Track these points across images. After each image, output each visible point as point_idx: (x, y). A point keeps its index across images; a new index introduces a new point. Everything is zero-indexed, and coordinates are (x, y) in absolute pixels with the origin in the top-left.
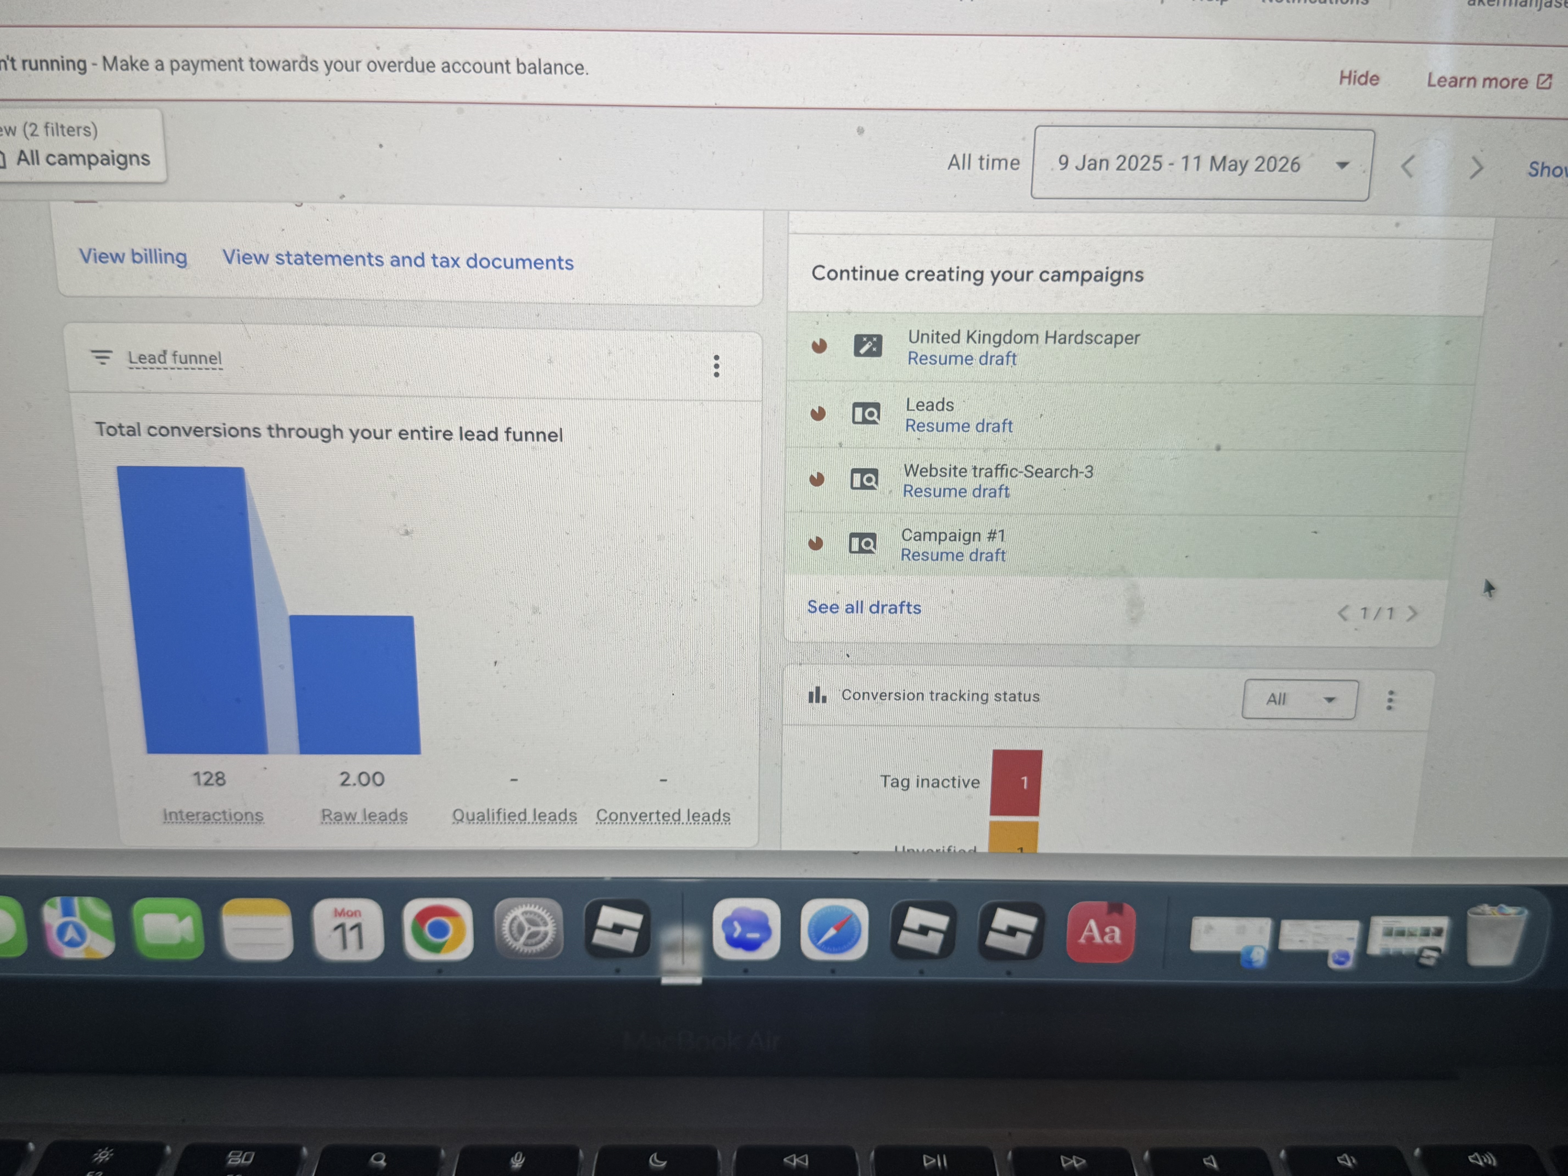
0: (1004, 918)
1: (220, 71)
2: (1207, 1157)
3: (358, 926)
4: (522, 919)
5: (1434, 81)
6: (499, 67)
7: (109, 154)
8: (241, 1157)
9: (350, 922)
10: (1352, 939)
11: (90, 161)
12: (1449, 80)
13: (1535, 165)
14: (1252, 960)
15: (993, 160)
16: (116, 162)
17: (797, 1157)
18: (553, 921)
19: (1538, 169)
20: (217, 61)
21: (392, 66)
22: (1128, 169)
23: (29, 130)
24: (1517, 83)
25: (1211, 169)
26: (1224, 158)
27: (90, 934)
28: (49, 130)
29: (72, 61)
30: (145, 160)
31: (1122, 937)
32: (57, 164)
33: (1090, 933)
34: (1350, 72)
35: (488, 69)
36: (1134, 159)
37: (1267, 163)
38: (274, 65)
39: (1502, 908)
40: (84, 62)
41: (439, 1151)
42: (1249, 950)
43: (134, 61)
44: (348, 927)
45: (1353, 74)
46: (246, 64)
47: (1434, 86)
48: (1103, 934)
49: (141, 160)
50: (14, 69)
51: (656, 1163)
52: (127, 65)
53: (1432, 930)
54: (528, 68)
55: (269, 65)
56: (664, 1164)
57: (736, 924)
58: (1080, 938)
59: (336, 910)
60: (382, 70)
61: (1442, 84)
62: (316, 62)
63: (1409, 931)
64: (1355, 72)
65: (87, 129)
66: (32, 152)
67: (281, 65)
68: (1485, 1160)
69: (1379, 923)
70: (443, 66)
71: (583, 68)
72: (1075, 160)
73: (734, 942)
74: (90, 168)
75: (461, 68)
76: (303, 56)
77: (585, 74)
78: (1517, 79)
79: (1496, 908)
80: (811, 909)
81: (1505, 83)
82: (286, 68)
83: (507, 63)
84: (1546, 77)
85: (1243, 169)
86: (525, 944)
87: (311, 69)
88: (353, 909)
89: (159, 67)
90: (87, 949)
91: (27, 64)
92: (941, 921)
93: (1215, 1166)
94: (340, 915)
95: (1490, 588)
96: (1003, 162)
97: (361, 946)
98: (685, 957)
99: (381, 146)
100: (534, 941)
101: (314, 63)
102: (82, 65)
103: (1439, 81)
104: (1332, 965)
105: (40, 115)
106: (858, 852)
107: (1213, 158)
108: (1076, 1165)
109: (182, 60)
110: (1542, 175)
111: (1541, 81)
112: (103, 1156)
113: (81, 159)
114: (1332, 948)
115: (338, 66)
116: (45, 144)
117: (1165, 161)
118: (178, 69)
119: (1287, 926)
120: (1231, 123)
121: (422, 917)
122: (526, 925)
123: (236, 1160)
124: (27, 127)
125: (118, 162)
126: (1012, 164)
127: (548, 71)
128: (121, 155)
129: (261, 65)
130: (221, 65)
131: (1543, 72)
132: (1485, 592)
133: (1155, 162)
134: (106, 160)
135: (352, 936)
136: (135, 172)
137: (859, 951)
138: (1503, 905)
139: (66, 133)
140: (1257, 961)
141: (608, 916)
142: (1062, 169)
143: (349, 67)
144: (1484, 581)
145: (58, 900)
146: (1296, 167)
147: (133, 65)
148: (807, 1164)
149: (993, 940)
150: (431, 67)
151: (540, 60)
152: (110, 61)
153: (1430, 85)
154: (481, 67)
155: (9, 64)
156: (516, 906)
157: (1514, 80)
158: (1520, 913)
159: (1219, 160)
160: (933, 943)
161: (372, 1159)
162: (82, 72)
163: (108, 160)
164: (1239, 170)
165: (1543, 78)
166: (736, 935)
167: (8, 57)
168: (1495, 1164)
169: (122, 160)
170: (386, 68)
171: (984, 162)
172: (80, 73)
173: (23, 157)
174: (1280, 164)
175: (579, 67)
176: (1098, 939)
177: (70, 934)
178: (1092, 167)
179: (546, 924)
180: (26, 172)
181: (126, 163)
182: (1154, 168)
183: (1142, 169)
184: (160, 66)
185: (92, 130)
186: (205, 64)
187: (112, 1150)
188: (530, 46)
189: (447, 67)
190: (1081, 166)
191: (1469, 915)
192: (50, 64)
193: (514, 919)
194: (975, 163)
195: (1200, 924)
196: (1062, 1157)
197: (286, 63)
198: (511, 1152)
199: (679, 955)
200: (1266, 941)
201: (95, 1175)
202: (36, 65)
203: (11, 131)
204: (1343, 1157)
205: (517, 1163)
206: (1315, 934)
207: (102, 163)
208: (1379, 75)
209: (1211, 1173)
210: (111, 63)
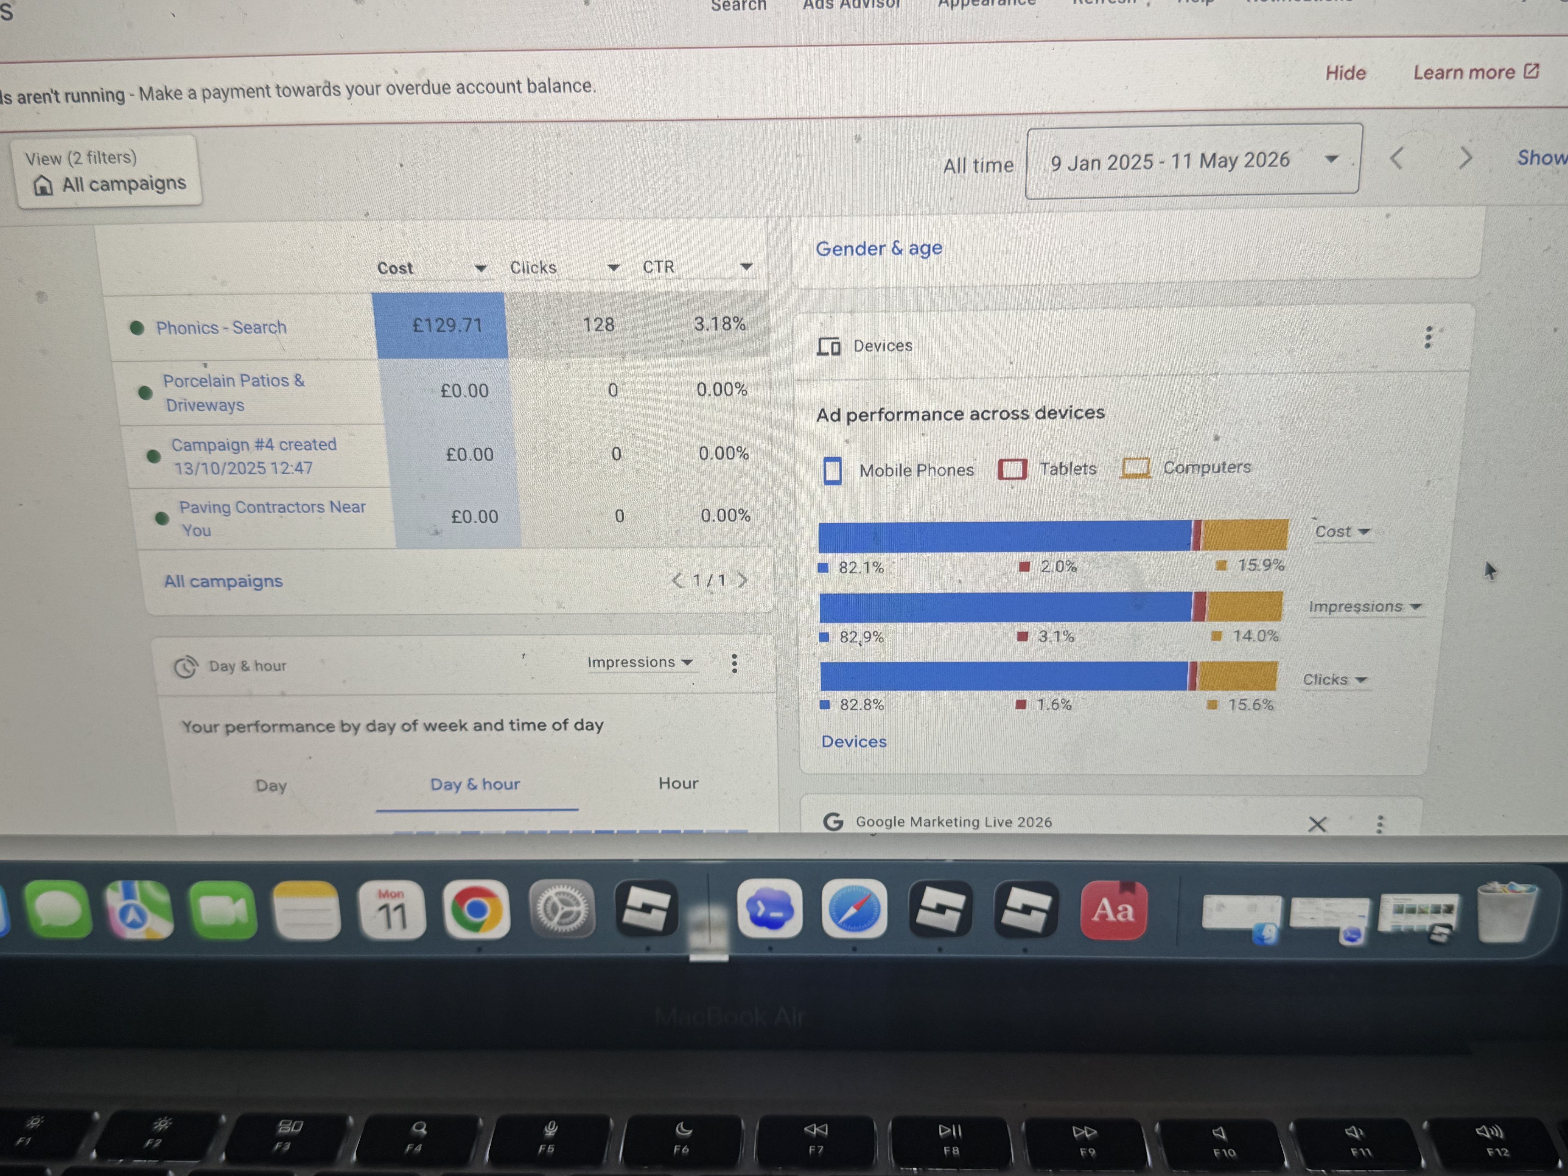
0: (1018, 897)
1: (248, 98)
2: (1216, 1128)
3: (401, 906)
5: (1421, 73)
6: (511, 87)
7: (148, 179)
8: (291, 1126)
9: (393, 903)
10: (1364, 916)
11: (130, 186)
12: (1435, 73)
13: (1524, 154)
14: (1263, 937)
15: (988, 163)
16: (155, 188)
17: (817, 1127)
18: (585, 901)
19: (1527, 158)
20: (246, 89)
21: (409, 88)
22: (1119, 169)
23: (73, 158)
24: (1504, 73)
25: (1201, 166)
26: (1214, 155)
28: (92, 158)
29: (111, 92)
30: (181, 184)
31: (1135, 915)
32: (100, 190)
33: (1104, 912)
34: (1337, 67)
35: (501, 90)
36: (1125, 159)
37: (1257, 159)
38: (299, 91)
39: (1512, 885)
40: (122, 93)
41: (477, 1121)
42: (1261, 928)
43: (168, 91)
44: (392, 907)
45: (1340, 69)
46: (273, 91)
47: (1421, 78)
48: (1116, 912)
49: (178, 184)
50: (58, 101)
51: (683, 1131)
52: (162, 95)
53: (1443, 908)
54: (538, 87)
55: (295, 92)
56: (690, 1132)
57: (760, 903)
58: (1093, 916)
59: (380, 892)
60: (401, 92)
61: (1429, 76)
62: (339, 87)
63: (1419, 908)
64: (1342, 67)
65: (127, 156)
66: (76, 179)
67: (306, 90)
68: (1493, 1133)
69: (1389, 901)
70: (458, 87)
71: (590, 86)
72: (1068, 161)
73: (758, 921)
74: (130, 193)
75: (475, 89)
76: (326, 81)
77: (592, 91)
78: (1504, 69)
79: (1507, 886)
80: (832, 889)
81: (1492, 74)
82: (311, 93)
83: (519, 83)
84: (1533, 66)
85: (1233, 165)
86: (560, 924)
87: (334, 94)
89: (192, 96)
90: (148, 930)
91: (70, 97)
92: (958, 900)
93: (1224, 1137)
94: (384, 896)
95: (1491, 570)
96: (997, 165)
97: (404, 926)
98: (712, 935)
99: (402, 165)
101: (336, 88)
102: (120, 96)
103: (1426, 74)
104: (1344, 942)
105: (83, 144)
106: (876, 834)
107: (1203, 155)
108: (1087, 1136)
109: (213, 88)
110: (1531, 163)
111: (1528, 71)
112: (161, 1125)
113: (122, 184)
115: (360, 90)
116: (89, 172)
117: (1156, 160)
118: (210, 97)
119: (1298, 904)
120: (1219, 120)
121: (461, 897)
122: (560, 905)
123: (286, 1128)
124: (71, 156)
125: (157, 187)
126: (1006, 166)
127: (557, 89)
128: (159, 180)
129: (287, 92)
130: (249, 92)
131: (1529, 62)
132: (1486, 574)
133: (1146, 160)
134: (145, 185)
135: (396, 916)
136: (172, 196)
137: (878, 929)
138: (1513, 883)
139: (107, 161)
140: (1268, 939)
141: (638, 896)
142: (1055, 170)
143: (370, 91)
144: (1485, 564)
145: (119, 884)
146: (1285, 162)
147: (168, 94)
148: (826, 1133)
149: (1009, 918)
150: (447, 89)
151: (549, 79)
152: (146, 91)
153: (1416, 78)
154: (493, 88)
155: (53, 96)
156: (550, 887)
157: (1501, 71)
158: (1531, 890)
159: (1209, 157)
160: (950, 921)
161: (414, 1128)
162: (121, 102)
163: (147, 184)
164: (1229, 166)
165: (1529, 68)
166: (760, 914)
167: (52, 90)
168: (1502, 1136)
169: (160, 184)
170: (404, 91)
171: (978, 166)
172: (119, 104)
173: (68, 184)
174: (1270, 160)
175: (587, 85)
176: (1111, 917)
177: (132, 916)
178: (1084, 167)
179: (578, 904)
180: (70, 198)
181: (163, 187)
182: (1145, 167)
183: (1133, 168)
184: (193, 94)
185: (132, 158)
186: (235, 91)
187: (170, 1119)
188: (539, 66)
189: (462, 89)
190: (1073, 167)
191: (1479, 891)
192: (91, 96)
193: (548, 899)
194: (970, 167)
195: (1211, 902)
196: (1074, 1128)
197: (310, 89)
198: (545, 1121)
199: (706, 934)
200: (1276, 918)
201: (154, 1143)
202: (79, 97)
203: (56, 160)
204: (1350, 1129)
205: (550, 1131)
206: (1325, 912)
207: (141, 188)
208: (1366, 70)
209: (1220, 1144)
210: (147, 94)
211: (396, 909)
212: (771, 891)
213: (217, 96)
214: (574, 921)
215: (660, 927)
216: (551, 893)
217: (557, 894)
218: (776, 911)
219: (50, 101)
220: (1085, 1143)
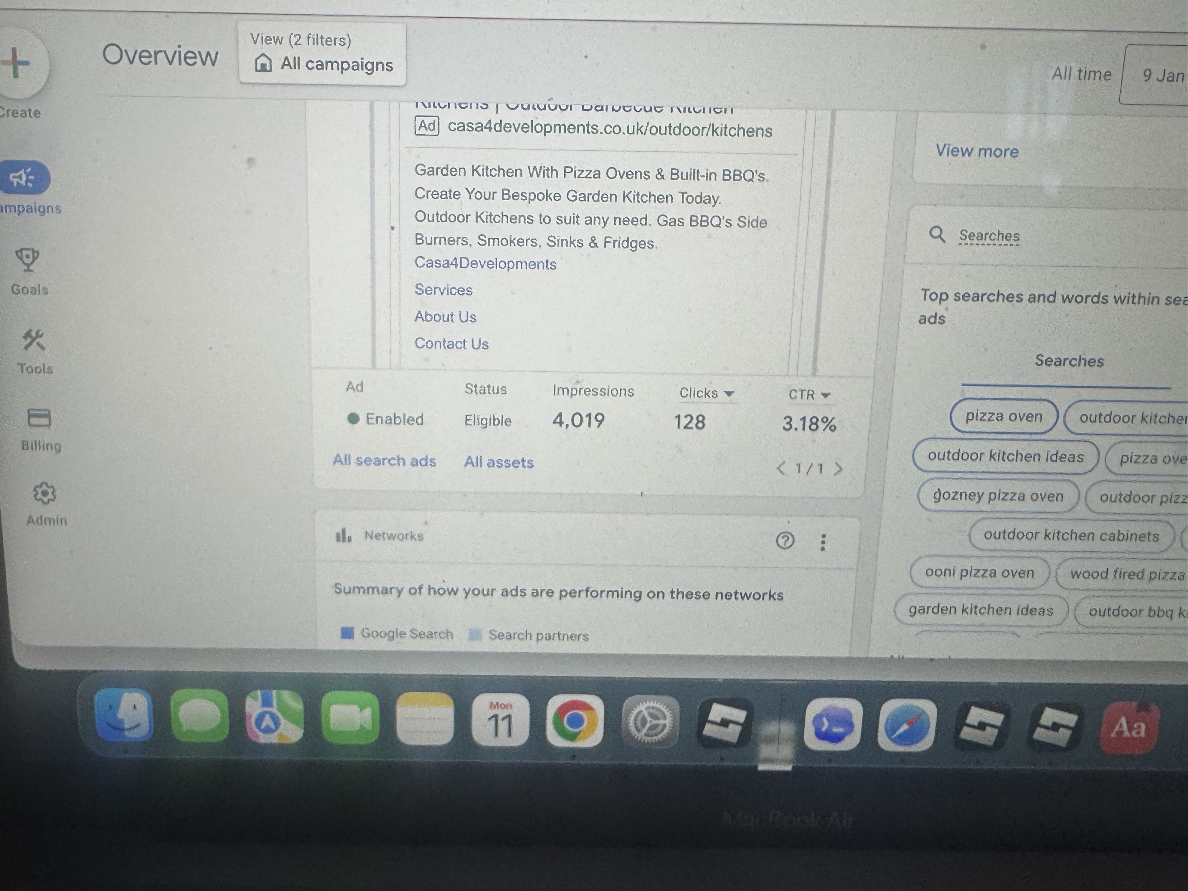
3: (509, 717)
4: (645, 713)
7: (359, 61)
9: (502, 713)
11: (343, 67)
15: (1090, 72)
16: (364, 68)
23: (294, 40)
28: (311, 40)
30: (389, 67)
32: (315, 69)
44: (500, 718)
49: (385, 67)
57: (825, 720)
65: (342, 40)
66: (295, 58)
72: (1157, 74)
73: (821, 735)
74: (343, 72)
86: (647, 735)
94: (495, 707)
96: (1098, 74)
97: (510, 734)
98: (780, 748)
99: (586, 57)
105: (305, 28)
116: (307, 52)
121: (562, 710)
122: (649, 719)
124: (293, 36)
125: (366, 68)
126: (1105, 76)
128: (369, 62)
134: (357, 66)
135: (503, 726)
136: (380, 77)
137: (926, 743)
139: (324, 43)
142: (1146, 81)
145: (259, 693)
163: (358, 66)
171: (1083, 74)
173: (286, 63)
177: (268, 721)
178: (1170, 79)
179: (665, 718)
180: (288, 75)
181: (372, 69)
185: (347, 41)
190: (1161, 79)
193: (640, 712)
194: (1075, 74)
199: (775, 747)
203: (279, 41)
207: (353, 69)
211: (503, 719)
212: (835, 708)
216: (642, 707)
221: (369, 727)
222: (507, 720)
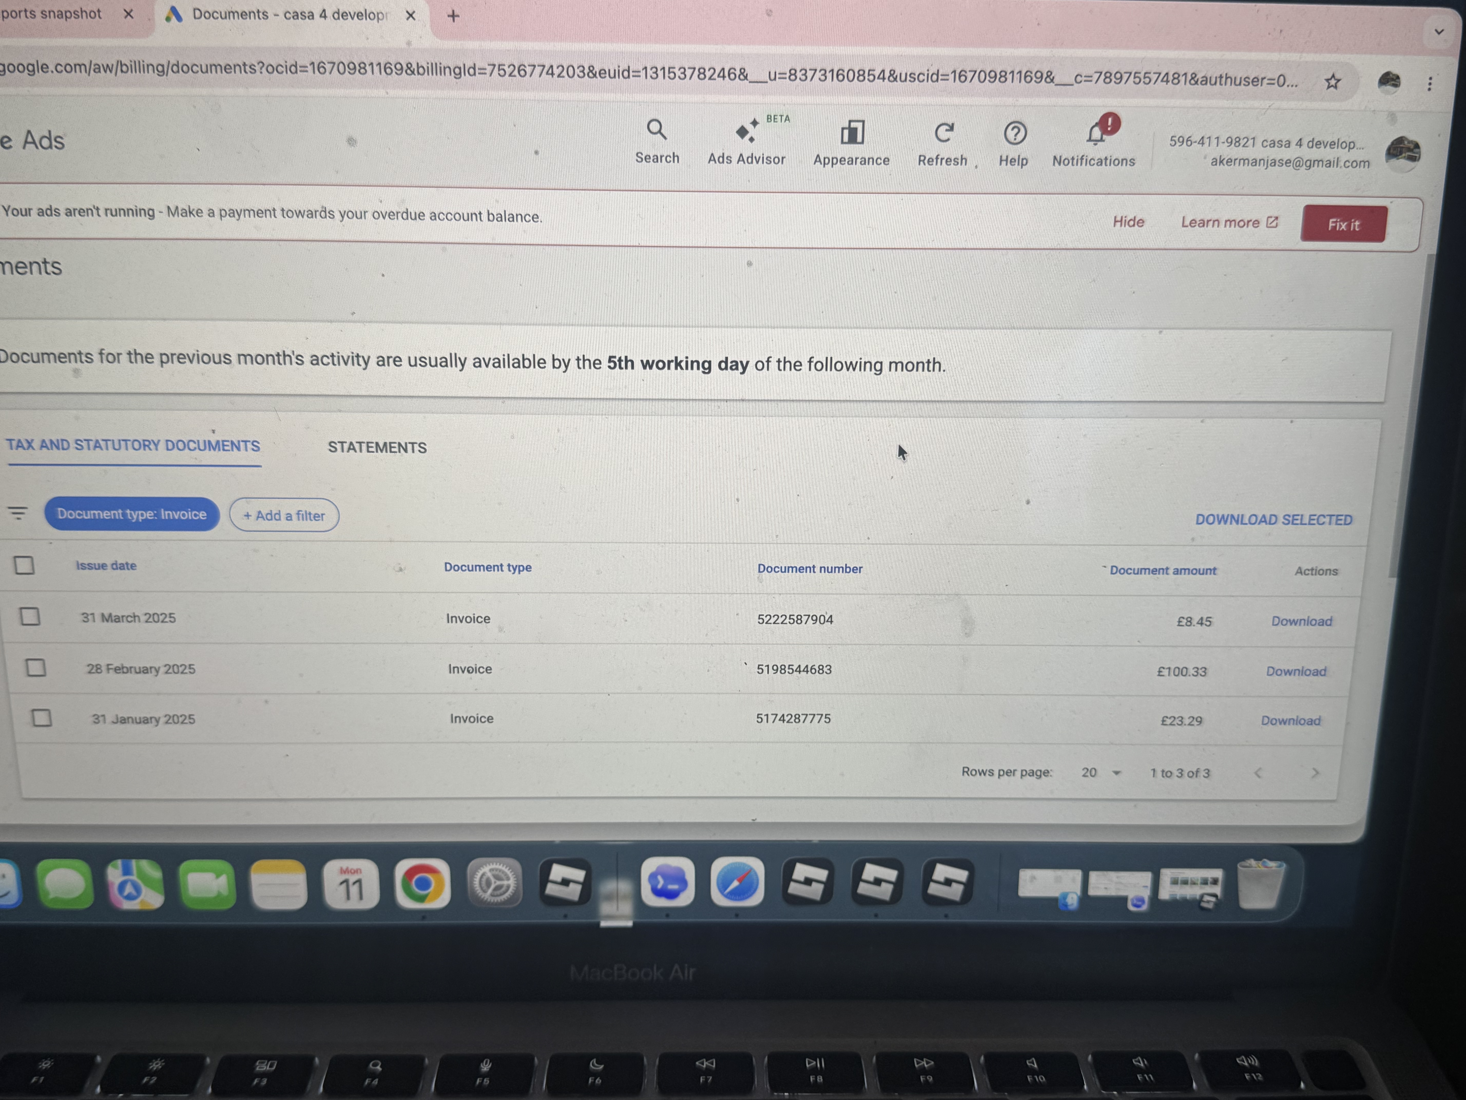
1: (258, 218)
2: (1030, 1059)
3: (359, 881)
4: (489, 874)
5: (1187, 223)
6: (474, 216)
8: (267, 1065)
9: (352, 878)
10: (1146, 887)
12: (1198, 222)
14: (1067, 903)
17: (707, 1061)
20: (256, 210)
21: (391, 215)
24: (1251, 223)
27: (144, 890)
29: (144, 210)
34: (1122, 217)
35: (466, 218)
38: (300, 214)
39: (1264, 862)
40: (153, 210)
41: (423, 1060)
42: (1065, 896)
43: (191, 210)
44: (351, 882)
45: (1124, 219)
46: (278, 213)
47: (1187, 226)
50: (99, 215)
51: (595, 1066)
52: (186, 213)
53: (1210, 880)
54: (496, 217)
55: (297, 214)
56: (602, 1067)
57: (660, 878)
59: (341, 869)
60: (384, 218)
61: (1193, 225)
62: (333, 212)
63: (1192, 880)
64: (1125, 217)
67: (306, 213)
68: (1250, 1062)
69: (1167, 874)
70: (431, 215)
71: (538, 218)
73: (658, 893)
75: (444, 217)
76: (323, 207)
77: (539, 222)
78: (1251, 221)
79: (1261, 862)
80: (719, 865)
81: (1242, 224)
82: (310, 216)
83: (480, 213)
84: (1273, 219)
86: (492, 895)
87: (329, 217)
88: (355, 868)
89: (211, 215)
90: (142, 902)
91: (109, 212)
93: (1036, 1066)
94: (345, 872)
97: (361, 898)
98: (619, 905)
99: (383, 275)
100: (498, 892)
101: (331, 213)
102: (151, 213)
103: (1190, 223)
104: (1131, 908)
108: (926, 1066)
109: (229, 210)
111: (1269, 222)
112: (156, 1065)
114: (1131, 894)
115: (350, 214)
118: (226, 216)
119: (1094, 876)
121: (410, 874)
122: (493, 880)
123: (262, 1067)
127: (511, 219)
129: (290, 214)
130: (259, 213)
131: (1270, 215)
135: (354, 890)
137: (757, 898)
138: (1265, 860)
140: (1072, 904)
141: (558, 872)
143: (359, 216)
145: (119, 862)
147: (190, 213)
148: (714, 1066)
150: (422, 216)
151: (505, 211)
152: (173, 209)
153: (1183, 226)
154: (460, 217)
155: (95, 211)
157: (1248, 222)
158: (1280, 866)
161: (371, 1065)
162: (152, 218)
165: (1271, 220)
166: (659, 886)
167: (94, 207)
168: (1257, 1064)
170: (387, 217)
172: (150, 219)
175: (535, 216)
177: (129, 889)
179: (508, 879)
184: (211, 213)
186: (247, 212)
187: (163, 1061)
188: (497, 201)
189: (434, 216)
191: (1238, 866)
192: (127, 212)
193: (483, 875)
195: (1025, 875)
196: (915, 1060)
197: (310, 212)
198: (480, 1059)
199: (614, 903)
200: (1077, 888)
201: (150, 1080)
202: (116, 213)
204: (1137, 1059)
205: (485, 1067)
206: (1116, 883)
208: (1144, 220)
209: (1033, 1072)
210: (173, 211)
211: (354, 883)
212: (668, 866)
213: (232, 215)
214: (505, 893)
215: (576, 897)
216: (486, 869)
217: (491, 870)
218: (672, 884)
219: (92, 215)
220: (923, 1071)
221: (225, 892)
222: (357, 884)
